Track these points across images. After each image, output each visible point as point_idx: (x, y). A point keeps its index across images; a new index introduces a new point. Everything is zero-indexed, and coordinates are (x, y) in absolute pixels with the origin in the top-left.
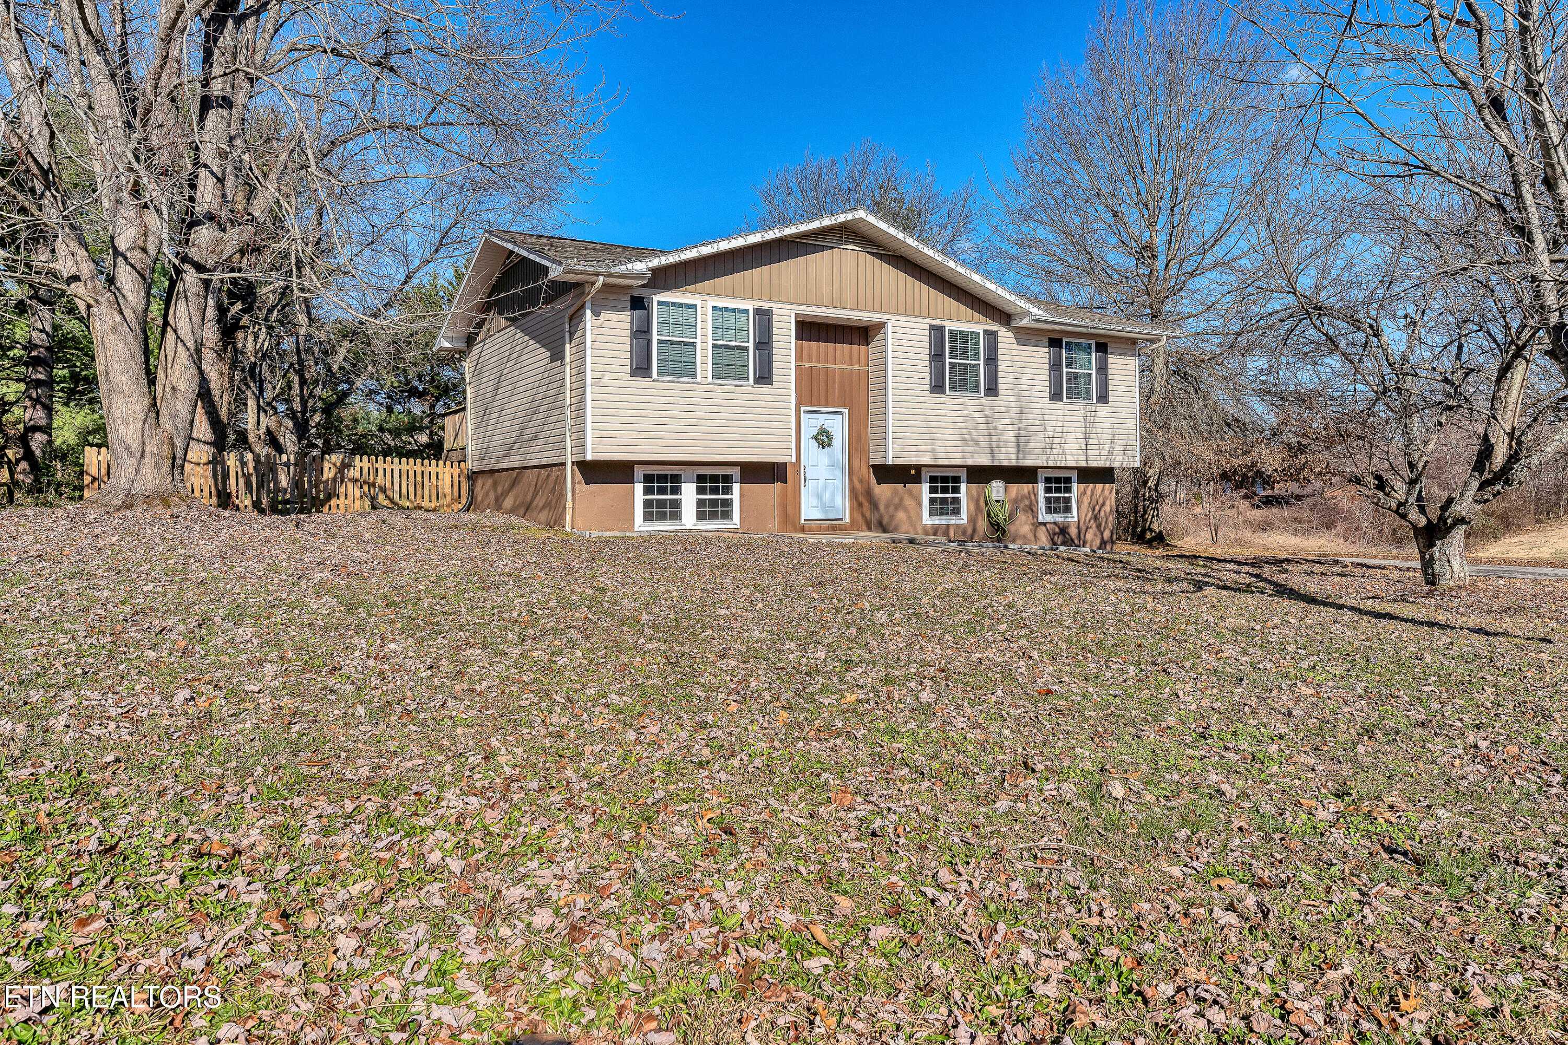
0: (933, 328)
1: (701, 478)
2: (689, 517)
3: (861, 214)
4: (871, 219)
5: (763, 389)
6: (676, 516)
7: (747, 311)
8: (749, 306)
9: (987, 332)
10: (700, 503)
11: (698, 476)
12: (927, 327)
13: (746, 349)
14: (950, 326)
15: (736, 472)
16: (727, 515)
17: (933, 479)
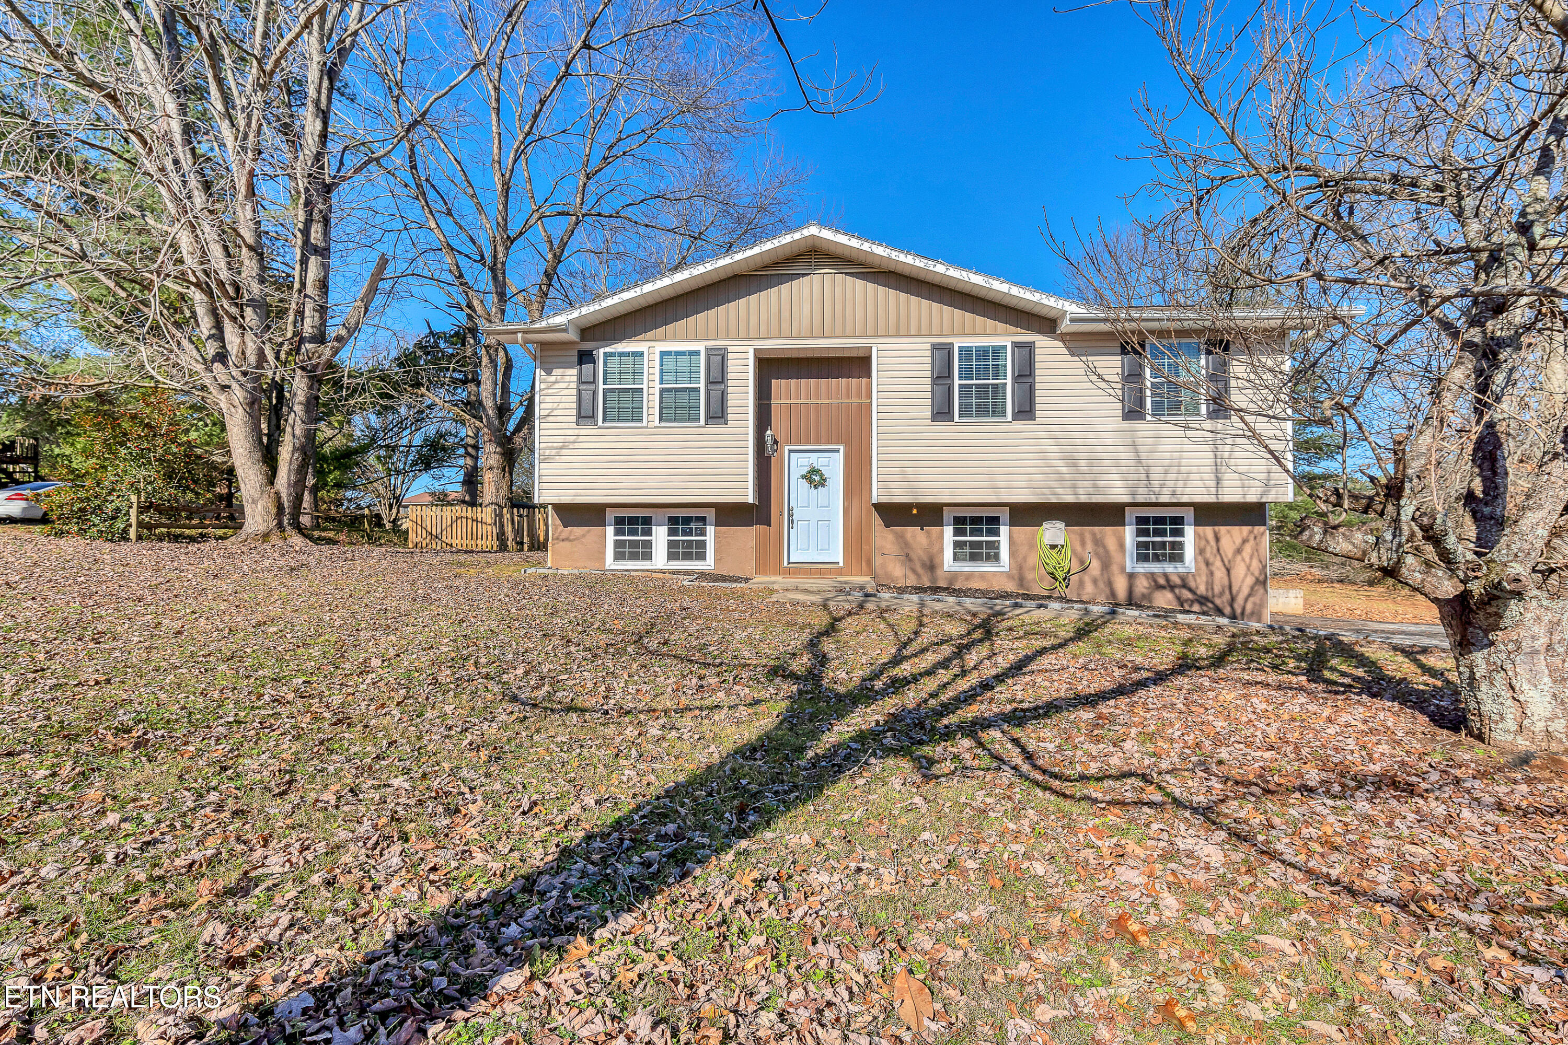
0: (935, 347)
1: (673, 521)
2: (660, 558)
3: (813, 230)
4: (827, 234)
5: (713, 429)
6: (648, 556)
7: (697, 353)
8: (700, 346)
9: (1016, 345)
10: (671, 544)
11: (670, 519)
12: (929, 346)
13: (697, 390)
14: (958, 343)
15: (711, 514)
16: (702, 556)
17: (959, 521)
